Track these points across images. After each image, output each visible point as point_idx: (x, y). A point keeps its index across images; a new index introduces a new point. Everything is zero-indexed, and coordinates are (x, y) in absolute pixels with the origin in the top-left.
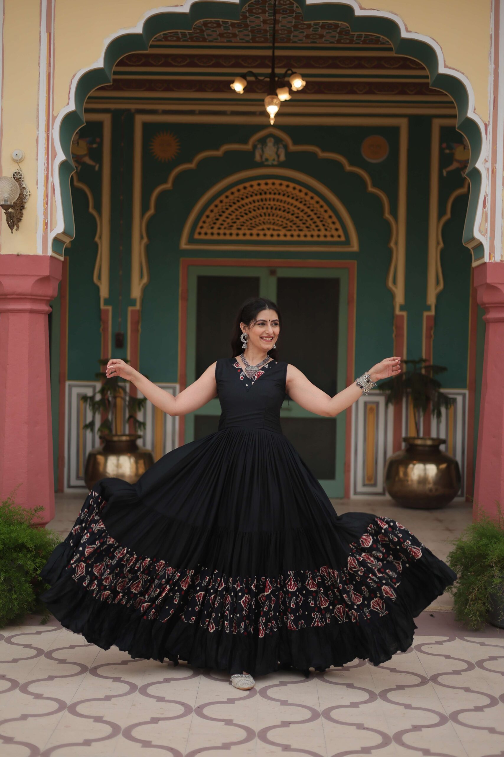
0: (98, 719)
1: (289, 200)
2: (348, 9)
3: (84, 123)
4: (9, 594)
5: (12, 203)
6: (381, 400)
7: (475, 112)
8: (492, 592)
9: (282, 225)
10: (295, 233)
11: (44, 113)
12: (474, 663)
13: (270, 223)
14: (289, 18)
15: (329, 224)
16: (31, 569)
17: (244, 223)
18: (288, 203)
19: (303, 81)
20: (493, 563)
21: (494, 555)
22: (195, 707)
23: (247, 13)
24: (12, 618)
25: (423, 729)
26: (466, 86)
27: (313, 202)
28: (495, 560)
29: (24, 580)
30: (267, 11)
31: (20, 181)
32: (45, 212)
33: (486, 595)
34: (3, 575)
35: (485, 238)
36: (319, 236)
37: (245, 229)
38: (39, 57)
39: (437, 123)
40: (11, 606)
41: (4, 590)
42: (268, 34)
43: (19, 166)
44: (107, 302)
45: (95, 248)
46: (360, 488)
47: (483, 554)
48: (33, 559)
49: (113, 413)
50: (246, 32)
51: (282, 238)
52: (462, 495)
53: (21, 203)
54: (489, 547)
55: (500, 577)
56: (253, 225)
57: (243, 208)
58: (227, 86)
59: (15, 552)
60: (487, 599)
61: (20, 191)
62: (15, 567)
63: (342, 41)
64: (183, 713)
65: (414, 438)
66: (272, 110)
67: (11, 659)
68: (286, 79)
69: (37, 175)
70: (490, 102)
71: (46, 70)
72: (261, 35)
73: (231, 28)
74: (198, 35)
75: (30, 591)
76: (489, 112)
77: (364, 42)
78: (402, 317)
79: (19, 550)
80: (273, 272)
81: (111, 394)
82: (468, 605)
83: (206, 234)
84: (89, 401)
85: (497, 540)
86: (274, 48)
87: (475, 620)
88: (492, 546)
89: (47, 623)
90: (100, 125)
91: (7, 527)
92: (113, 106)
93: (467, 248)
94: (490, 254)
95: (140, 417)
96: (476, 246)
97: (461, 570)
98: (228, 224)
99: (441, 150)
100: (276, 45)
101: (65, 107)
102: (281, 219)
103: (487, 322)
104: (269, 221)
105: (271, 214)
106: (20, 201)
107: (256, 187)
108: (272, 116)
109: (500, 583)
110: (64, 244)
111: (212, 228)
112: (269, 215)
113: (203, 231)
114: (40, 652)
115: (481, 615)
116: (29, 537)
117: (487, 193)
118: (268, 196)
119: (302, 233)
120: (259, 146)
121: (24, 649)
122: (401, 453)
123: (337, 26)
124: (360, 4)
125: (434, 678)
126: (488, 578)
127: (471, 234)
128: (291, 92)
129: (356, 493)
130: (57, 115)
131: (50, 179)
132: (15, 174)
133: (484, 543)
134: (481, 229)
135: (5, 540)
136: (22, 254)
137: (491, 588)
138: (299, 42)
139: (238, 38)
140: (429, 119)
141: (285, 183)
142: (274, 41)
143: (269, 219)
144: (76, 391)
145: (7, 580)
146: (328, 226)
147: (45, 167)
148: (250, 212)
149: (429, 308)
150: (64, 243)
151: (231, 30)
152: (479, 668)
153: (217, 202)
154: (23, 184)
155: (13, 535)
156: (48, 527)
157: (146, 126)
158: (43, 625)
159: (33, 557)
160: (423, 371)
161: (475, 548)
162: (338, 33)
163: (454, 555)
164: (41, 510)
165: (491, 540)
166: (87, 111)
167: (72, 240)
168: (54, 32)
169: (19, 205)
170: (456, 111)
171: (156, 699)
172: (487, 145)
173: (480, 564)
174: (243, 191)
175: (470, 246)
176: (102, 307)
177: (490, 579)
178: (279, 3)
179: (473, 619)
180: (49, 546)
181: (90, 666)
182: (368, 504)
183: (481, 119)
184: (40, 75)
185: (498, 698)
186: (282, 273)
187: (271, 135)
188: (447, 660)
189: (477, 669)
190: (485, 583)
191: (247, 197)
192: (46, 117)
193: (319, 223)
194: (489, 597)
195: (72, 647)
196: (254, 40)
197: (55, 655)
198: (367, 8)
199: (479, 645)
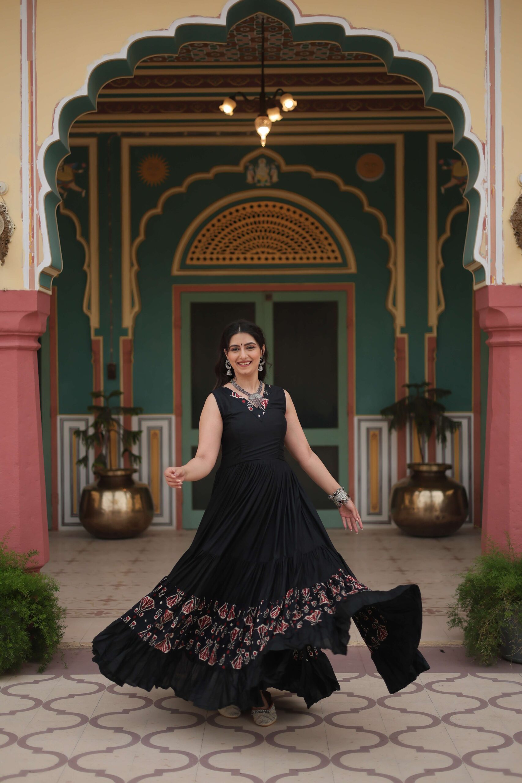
0: (100, 773)
1: (284, 222)
2: (339, 29)
3: (69, 152)
4: (4, 643)
6: (384, 426)
7: (472, 131)
8: (504, 626)
9: (276, 248)
10: (291, 256)
11: (28, 143)
12: (487, 701)
13: (264, 246)
14: (278, 35)
15: (325, 245)
16: (27, 616)
17: (237, 246)
18: (283, 226)
19: (293, 101)
20: (503, 596)
21: (504, 588)
22: (200, 758)
23: (235, 31)
24: (8, 668)
25: (436, 773)
26: (461, 104)
27: (308, 223)
28: (506, 592)
29: (19, 628)
30: (255, 29)
31: (4, 214)
32: (31, 245)
33: (497, 629)
35: (486, 260)
36: (315, 258)
37: (238, 253)
38: (21, 86)
39: (433, 140)
40: (7, 655)
42: (257, 52)
43: (3, 199)
44: (98, 332)
45: (84, 277)
47: (492, 587)
48: (28, 605)
49: (107, 448)
50: (234, 51)
51: (277, 262)
52: (470, 521)
53: (6, 237)
54: (498, 579)
55: (511, 610)
56: (247, 248)
57: (237, 232)
58: (216, 106)
59: (9, 599)
60: (499, 633)
61: (5, 224)
62: (10, 614)
63: (334, 57)
64: (188, 764)
65: (419, 465)
66: (263, 131)
67: (8, 712)
68: (277, 98)
69: (22, 207)
70: (487, 121)
71: (28, 99)
72: (249, 54)
73: (218, 47)
74: (184, 55)
75: (26, 639)
76: (486, 131)
77: (355, 58)
78: (403, 339)
79: (13, 596)
80: (268, 297)
81: (104, 427)
82: (479, 640)
83: (198, 259)
84: (81, 435)
85: (507, 572)
86: (263, 66)
87: (487, 655)
88: (502, 578)
89: (44, 672)
92: (98, 130)
93: (468, 271)
94: (491, 277)
95: (135, 450)
96: (476, 268)
97: (471, 603)
98: (221, 248)
99: (439, 167)
100: (266, 63)
101: (48, 137)
102: (276, 242)
103: (491, 346)
104: (263, 244)
105: (265, 237)
106: (4, 234)
107: (249, 210)
108: (263, 137)
109: (512, 616)
110: (52, 277)
111: (205, 253)
112: (263, 238)
113: (195, 256)
114: (38, 703)
115: (493, 650)
116: (24, 584)
117: (487, 215)
118: (261, 219)
119: (298, 256)
120: (251, 167)
121: (21, 699)
122: (406, 480)
123: (327, 44)
124: (350, 23)
125: (446, 718)
126: (499, 612)
127: (471, 257)
128: (282, 112)
130: (41, 145)
131: (36, 212)
133: (494, 575)
134: (481, 251)
136: (9, 289)
137: (503, 622)
138: (289, 59)
139: (226, 57)
140: (423, 136)
141: (279, 205)
142: (263, 60)
143: (263, 242)
144: (67, 425)
145: (2, 629)
146: (324, 248)
147: (30, 199)
148: (243, 235)
149: (430, 330)
150: (51, 276)
151: (218, 49)
152: (492, 706)
153: (209, 226)
154: (7, 217)
155: (7, 582)
156: (41, 570)
157: (133, 149)
158: (41, 674)
159: (28, 603)
160: (427, 395)
161: (484, 581)
162: (329, 49)
163: (463, 587)
164: (35, 554)
165: (501, 572)
166: (72, 135)
167: (59, 273)
168: (35, 59)
169: (4, 239)
170: (452, 126)
171: (160, 750)
172: (485, 165)
173: (490, 597)
174: (235, 214)
175: (471, 269)
176: (93, 337)
177: (501, 613)
178: (267, 21)
179: (484, 654)
180: (44, 591)
181: (90, 717)
182: (374, 533)
183: (479, 139)
184: (22, 104)
185: (512, 737)
186: (278, 297)
187: (262, 156)
188: (459, 698)
189: (490, 707)
190: (496, 616)
191: (240, 220)
192: (29, 147)
193: (315, 245)
194: (501, 630)
195: (71, 696)
196: (242, 59)
197: (53, 705)
198: (358, 28)
199: (492, 681)
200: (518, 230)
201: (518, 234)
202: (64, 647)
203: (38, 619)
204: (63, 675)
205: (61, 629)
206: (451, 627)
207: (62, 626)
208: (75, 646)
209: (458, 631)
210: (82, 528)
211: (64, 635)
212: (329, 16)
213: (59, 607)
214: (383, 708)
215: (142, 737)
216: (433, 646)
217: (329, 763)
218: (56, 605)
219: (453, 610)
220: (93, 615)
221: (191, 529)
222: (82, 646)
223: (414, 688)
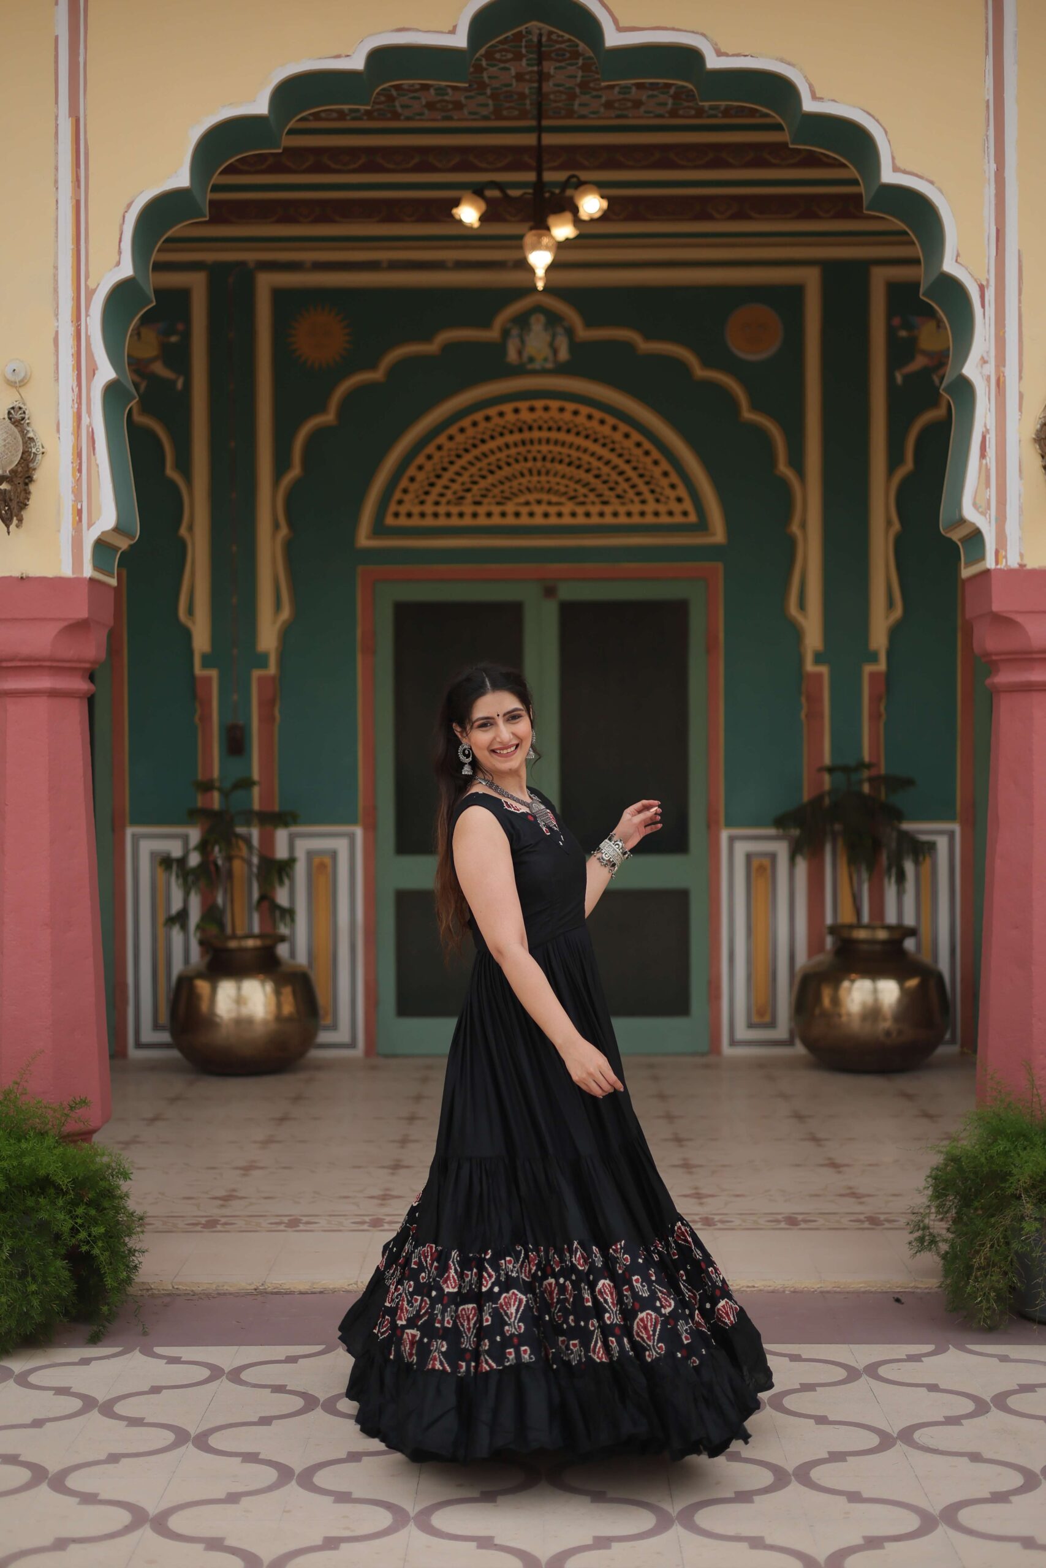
0: (215, 1544)
1: (580, 441)
2: (690, 57)
3: (152, 302)
4: (20, 1283)
5: (8, 472)
6: (781, 849)
7: (959, 261)
8: (1021, 1250)
9: (565, 493)
10: (595, 509)
11: (69, 282)
12: (988, 1400)
13: (542, 489)
14: (570, 68)
15: (663, 488)
16: (66, 1229)
17: (487, 490)
18: (578, 448)
19: (601, 200)
20: (1020, 1191)
21: (1022, 1174)
22: (414, 1513)
23: (483, 59)
24: (28, 1333)
25: (886, 1544)
26: (938, 208)
27: (629, 444)
28: (1025, 1182)
29: (51, 1254)
30: (524, 56)
31: (21, 424)
32: (76, 487)
33: (1008, 1257)
34: (7, 1245)
35: (987, 519)
36: (642, 514)
37: (489, 504)
38: (57, 169)
39: (879, 277)
40: (26, 1307)
41: (11, 1276)
42: (528, 102)
43: (20, 394)
44: (208, 661)
45: (180, 551)
46: (742, 1032)
47: (999, 1172)
48: (68, 1208)
49: (225, 892)
50: (481, 99)
51: (567, 520)
52: (953, 1041)
53: (26, 469)
54: (1011, 1156)
55: (1036, 1219)
56: (507, 494)
57: (486, 461)
58: (445, 209)
59: (31, 1196)
60: (1012, 1265)
61: (23, 446)
62: (32, 1225)
63: (681, 112)
64: (389, 1526)
65: (851, 927)
66: (540, 260)
67: (28, 1421)
68: (569, 192)
69: (58, 410)
70: (988, 240)
71: (71, 195)
72: (512, 104)
73: (450, 90)
74: (382, 106)
75: (65, 1274)
76: (987, 261)
78: (819, 676)
79: (38, 1190)
80: (550, 592)
81: (220, 851)
82: (973, 1278)
83: (409, 515)
84: (175, 867)
85: (1028, 1143)
86: (540, 130)
87: (988, 1309)
88: (1019, 1155)
89: (101, 1341)
90: (183, 295)
91: (14, 1143)
92: (209, 256)
93: (950, 540)
94: (997, 553)
95: (282, 897)
96: (967, 535)
97: (955, 1205)
98: (455, 493)
99: (891, 332)
100: (545, 123)
101: (111, 270)
102: (565, 482)
103: (992, 694)
104: (539, 486)
105: (543, 471)
106: (23, 465)
107: (510, 417)
108: (540, 272)
109: (1037, 1230)
110: (118, 551)
111: (422, 503)
112: (539, 473)
113: (403, 509)
114: (89, 1403)
115: (999, 1299)
116: (60, 1164)
117: (988, 427)
118: (536, 434)
119: (608, 509)
120: (515, 332)
121: (54, 1397)
122: (824, 958)
123: (668, 85)
124: (716, 44)
125: (907, 1435)
126: (1012, 1221)
127: (957, 512)
128: (577, 221)
129: (733, 1043)
130: (95, 287)
131: (85, 420)
132: (12, 411)
133: (1001, 1149)
134: (978, 502)
135: (9, 1171)
136: (31, 575)
137: (1019, 1243)
138: (591, 116)
139: (466, 111)
140: (860, 270)
141: (570, 406)
142: (540, 117)
143: (539, 482)
144: (147, 847)
145: (17, 1254)
146: (661, 494)
147: (74, 395)
148: (500, 468)
149: (873, 658)
150: (115, 549)
151: (451, 95)
152: (998, 1411)
153: (430, 449)
154: (28, 431)
155: (27, 1161)
156: (96, 1138)
157: (279, 295)
158: (94, 1345)
159: (69, 1204)
160: (866, 788)
161: (983, 1160)
162: (671, 96)
163: (939, 1173)
164: (83, 1105)
165: (1016, 1143)
166: (159, 267)
167: (132, 542)
168: (85, 116)
169: (22, 474)
170: (918, 251)
171: (333, 1498)
172: (985, 328)
173: (993, 1193)
174: (483, 425)
175: (956, 536)
176: (198, 671)
177: (1015, 1224)
178: (549, 39)
179: (982, 1306)
180: (101, 1180)
181: (193, 1431)
182: (761, 1065)
183: (972, 276)
184: (59, 205)
185: (1039, 1473)
186: (569, 592)
187: (538, 309)
188: (932, 1394)
189: (995, 1413)
190: (1006, 1231)
191: (492, 438)
192: (73, 291)
193: (643, 488)
194: (1015, 1259)
195: (156, 1390)
196: (498, 115)
197: (119, 1408)
198: (730, 54)
199: (998, 1361)
202: (140, 1292)
203: (90, 1235)
204: (138, 1348)
205: (134, 1255)
206: (916, 1253)
207: (137, 1249)
208: (163, 1290)
209: (930, 1259)
210: (175, 1054)
211: (140, 1266)
212: (673, 29)
213: (130, 1212)
214: (780, 1414)
215: (297, 1472)
216: (879, 1290)
217: (673, 1524)
218: (124, 1208)
219: (920, 1218)
220: (199, 1228)
221: (395, 1056)
222: (177, 1289)
223: (842, 1374)
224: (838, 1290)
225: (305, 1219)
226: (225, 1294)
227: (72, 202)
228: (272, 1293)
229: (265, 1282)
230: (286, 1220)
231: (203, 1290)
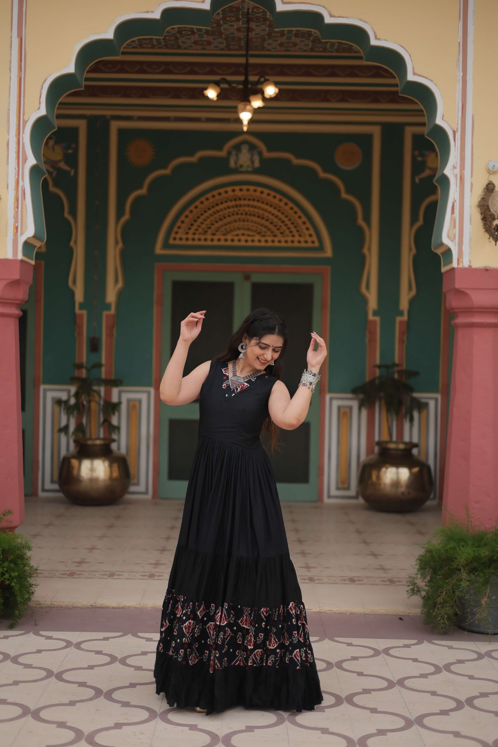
0: (62, 725)
1: (264, 206)
2: (318, 17)
3: (55, 128)
6: (355, 404)
7: (444, 118)
8: (460, 595)
9: (256, 231)
10: (270, 239)
11: (15, 116)
12: (442, 667)
13: (245, 228)
14: (263, 26)
15: (303, 230)
17: (219, 228)
18: (263, 209)
19: (275, 88)
20: (460, 567)
21: (461, 558)
22: (159, 713)
23: (221, 20)
25: (388, 733)
26: (434, 93)
27: (287, 208)
28: (463, 563)
30: (241, 19)
32: (16, 216)
33: (454, 598)
35: (454, 243)
36: (293, 242)
37: (219, 235)
38: (11, 62)
39: (409, 131)
42: (242, 42)
44: (82, 306)
45: (69, 253)
46: (334, 492)
47: (450, 558)
49: (87, 417)
50: (220, 40)
51: (256, 244)
52: (434, 499)
54: (456, 550)
55: (467, 581)
56: (228, 230)
57: (218, 214)
58: (200, 94)
60: (455, 602)
63: (316, 49)
64: (147, 719)
65: (387, 442)
66: (245, 116)
68: (259, 86)
69: (8, 178)
70: (458, 109)
71: (17, 75)
72: (235, 43)
73: (205, 35)
74: (172, 42)
76: (457, 119)
77: (337, 51)
78: (375, 322)
80: (247, 278)
81: (85, 398)
82: (436, 608)
83: (181, 239)
84: (63, 405)
85: (465, 544)
86: (246, 56)
87: (444, 623)
88: (460, 549)
89: (14, 628)
90: (75, 131)
92: (88, 113)
93: (436, 254)
94: (458, 260)
95: (114, 421)
96: (444, 251)
97: (430, 573)
98: (203, 229)
99: (414, 158)
100: (250, 52)
101: (35, 111)
102: (256, 225)
103: (457, 326)
104: (243, 227)
105: (246, 220)
107: (231, 193)
108: (245, 122)
109: (468, 586)
110: (35, 248)
111: (187, 233)
112: (244, 221)
113: (178, 236)
114: (6, 657)
115: (449, 619)
117: (456, 199)
118: (243, 202)
119: (276, 239)
120: (234, 153)
122: (374, 457)
123: (310, 34)
124: (330, 11)
125: (401, 682)
126: (456, 581)
127: (440, 240)
128: (264, 99)
129: (329, 497)
130: (27, 120)
131: (21, 183)
133: (452, 546)
134: (449, 235)
137: (459, 591)
138: (273, 50)
139: (213, 46)
140: (399, 128)
141: (259, 189)
142: (248, 48)
143: (243, 225)
144: (50, 395)
146: (302, 232)
147: (16, 171)
148: (225, 218)
149: (401, 314)
150: (34, 247)
151: (206, 38)
153: (192, 208)
156: (17, 531)
157: (121, 132)
158: (11, 630)
160: (396, 376)
161: (443, 551)
162: (311, 41)
163: (423, 558)
164: (10, 513)
165: (459, 544)
166: (59, 117)
167: (43, 244)
168: (25, 37)
170: (426, 119)
171: (121, 704)
172: (455, 151)
173: (448, 567)
174: (217, 197)
175: (439, 252)
176: (77, 311)
177: (458, 582)
178: (253, 11)
179: (440, 622)
180: (17, 550)
181: (56, 671)
182: (342, 508)
183: (450, 126)
184: (11, 79)
185: (464, 702)
186: (256, 278)
187: (245, 142)
188: (415, 663)
189: (444, 673)
190: (453, 586)
191: (222, 203)
192: (17, 121)
193: (293, 229)
194: (457, 600)
195: (39, 651)
196: (228, 48)
197: (21, 660)
198: (336, 16)
199: (447, 648)
200: (485, 215)
201: (485, 219)
202: (35, 605)
203: (10, 576)
204: (32, 632)
205: (32, 587)
206: (410, 596)
207: (34, 584)
208: (47, 604)
209: (417, 599)
210: (61, 495)
211: (35, 592)
212: (309, 4)
213: (31, 566)
214: (341, 671)
215: (104, 692)
216: (392, 614)
217: (285, 721)
218: (29, 564)
219: (412, 579)
220: (66, 576)
221: (166, 499)
222: (53, 604)
223: (372, 652)
224: (372, 613)
225: (117, 573)
226: (76, 607)
227: (17, 79)
228: (99, 608)
229: (96, 602)
230: (108, 573)
231: (65, 605)
